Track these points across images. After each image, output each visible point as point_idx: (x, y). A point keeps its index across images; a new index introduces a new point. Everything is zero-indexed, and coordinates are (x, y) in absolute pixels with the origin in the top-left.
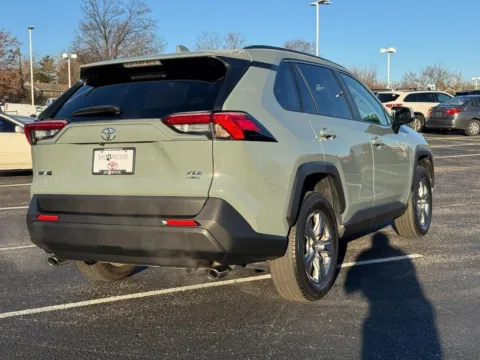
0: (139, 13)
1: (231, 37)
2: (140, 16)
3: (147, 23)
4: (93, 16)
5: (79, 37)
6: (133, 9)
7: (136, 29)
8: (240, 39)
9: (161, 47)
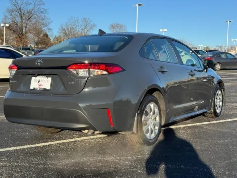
0: (39, 5)
1: (85, 20)
2: (39, 7)
3: (43, 10)
4: (15, 5)
5: (6, 16)
6: (36, 3)
7: (37, 13)
8: (89, 21)
9: (49, 23)
